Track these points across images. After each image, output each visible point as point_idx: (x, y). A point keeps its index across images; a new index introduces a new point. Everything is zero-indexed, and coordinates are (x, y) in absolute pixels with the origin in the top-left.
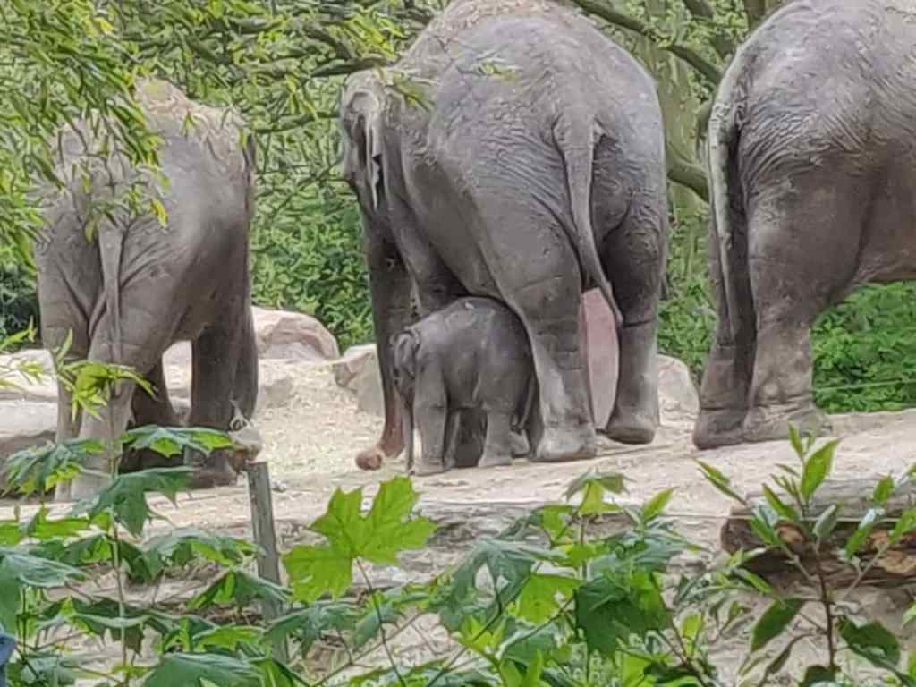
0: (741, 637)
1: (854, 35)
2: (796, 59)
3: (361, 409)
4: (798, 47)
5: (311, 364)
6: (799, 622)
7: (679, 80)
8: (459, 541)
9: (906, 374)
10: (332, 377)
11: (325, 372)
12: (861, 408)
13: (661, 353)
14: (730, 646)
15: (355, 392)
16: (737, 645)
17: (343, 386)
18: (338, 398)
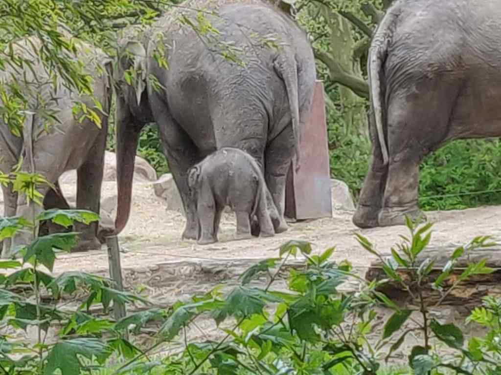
0: (376, 333)
1: (454, 6)
2: (422, 18)
3: (169, 208)
4: (423, 11)
5: (141, 184)
6: (408, 324)
7: (344, 29)
8: (222, 280)
9: (467, 189)
10: (153, 190)
11: (150, 188)
12: (443, 208)
13: (332, 178)
14: (370, 337)
15: (166, 199)
16: (374, 337)
17: (159, 195)
18: (156, 203)
